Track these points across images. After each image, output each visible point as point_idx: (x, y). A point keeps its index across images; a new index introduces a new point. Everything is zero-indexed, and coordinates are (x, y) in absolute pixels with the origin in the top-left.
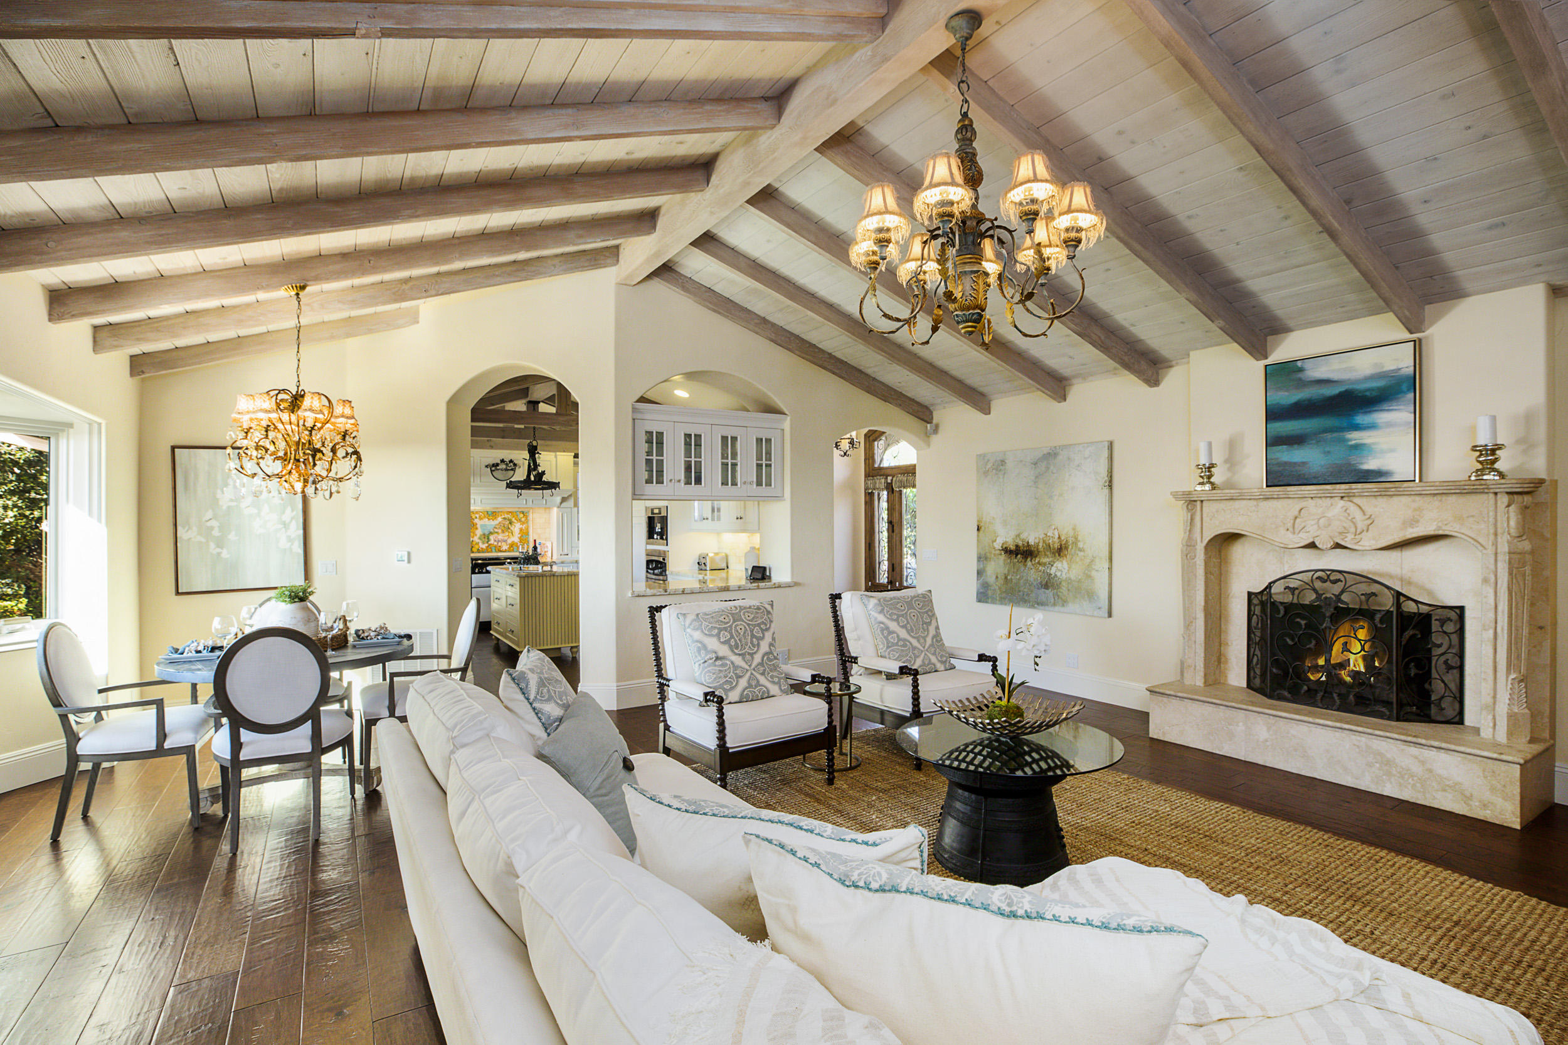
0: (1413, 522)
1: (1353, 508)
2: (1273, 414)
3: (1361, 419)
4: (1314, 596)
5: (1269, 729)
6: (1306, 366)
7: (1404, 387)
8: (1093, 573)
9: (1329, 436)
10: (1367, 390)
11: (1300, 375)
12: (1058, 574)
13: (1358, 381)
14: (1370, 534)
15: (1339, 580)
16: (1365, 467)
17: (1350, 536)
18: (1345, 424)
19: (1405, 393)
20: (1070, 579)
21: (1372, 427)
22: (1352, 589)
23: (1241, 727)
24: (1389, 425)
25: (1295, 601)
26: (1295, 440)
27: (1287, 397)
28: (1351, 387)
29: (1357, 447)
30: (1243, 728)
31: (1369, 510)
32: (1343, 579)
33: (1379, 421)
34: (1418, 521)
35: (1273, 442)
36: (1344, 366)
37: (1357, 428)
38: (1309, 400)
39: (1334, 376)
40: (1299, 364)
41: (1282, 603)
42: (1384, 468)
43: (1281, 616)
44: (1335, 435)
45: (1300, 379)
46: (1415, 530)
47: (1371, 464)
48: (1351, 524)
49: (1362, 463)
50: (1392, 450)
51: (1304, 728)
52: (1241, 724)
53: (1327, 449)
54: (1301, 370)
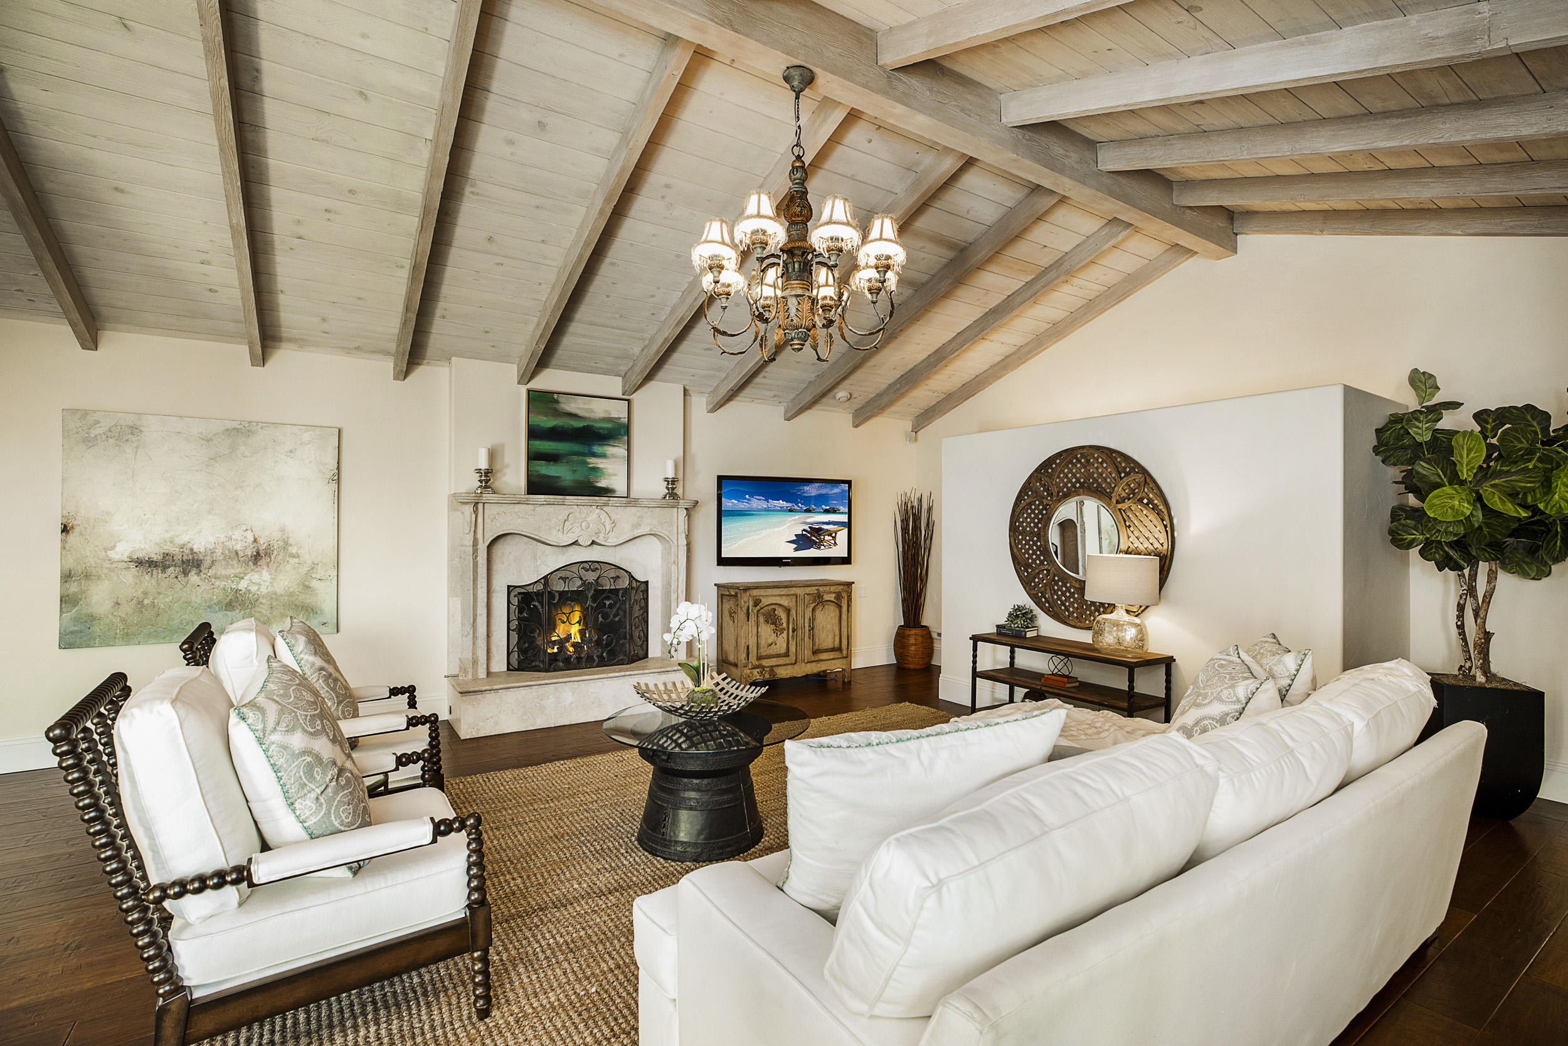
0: (638, 525)
1: (603, 516)
2: (533, 433)
3: (597, 449)
4: (579, 583)
5: (573, 693)
6: (560, 400)
7: (622, 431)
8: (314, 584)
9: (575, 458)
10: (601, 428)
11: (555, 406)
12: (253, 589)
13: (595, 420)
14: (613, 534)
15: (597, 569)
16: (599, 485)
17: (602, 535)
18: (586, 451)
19: (621, 435)
20: (275, 594)
21: (603, 456)
22: (605, 574)
23: (552, 699)
24: (614, 456)
25: (566, 589)
26: (552, 458)
27: (547, 422)
28: (590, 423)
29: (595, 470)
30: (553, 699)
31: (613, 517)
32: (599, 567)
33: (608, 452)
34: (640, 525)
35: (533, 457)
36: (586, 407)
37: (594, 455)
38: (562, 427)
39: (581, 413)
40: (555, 396)
41: (557, 591)
42: (611, 487)
43: (556, 601)
44: (580, 458)
45: (556, 409)
46: (639, 531)
47: (602, 484)
48: (603, 527)
49: (597, 482)
50: (615, 475)
51: (599, 683)
52: (551, 697)
53: (574, 468)
54: (557, 402)
